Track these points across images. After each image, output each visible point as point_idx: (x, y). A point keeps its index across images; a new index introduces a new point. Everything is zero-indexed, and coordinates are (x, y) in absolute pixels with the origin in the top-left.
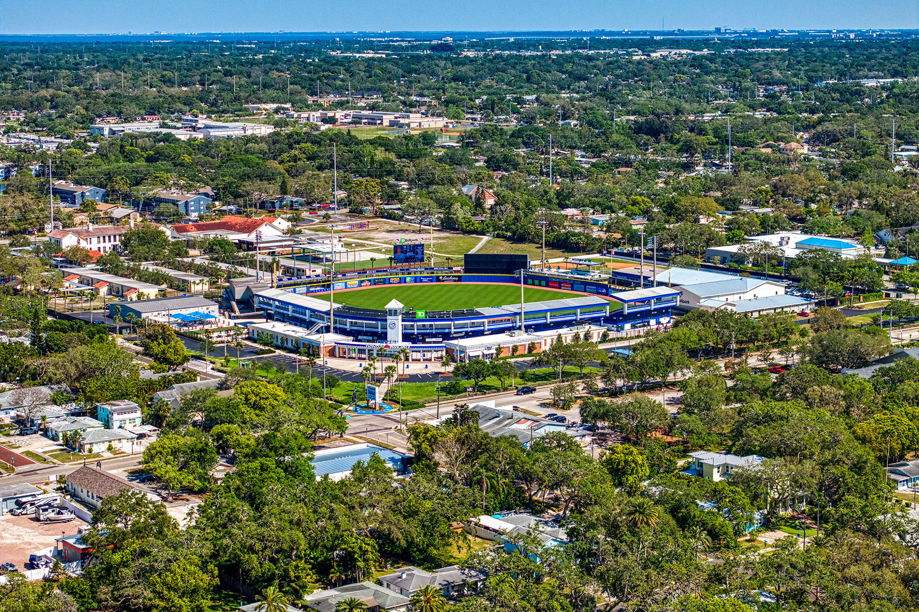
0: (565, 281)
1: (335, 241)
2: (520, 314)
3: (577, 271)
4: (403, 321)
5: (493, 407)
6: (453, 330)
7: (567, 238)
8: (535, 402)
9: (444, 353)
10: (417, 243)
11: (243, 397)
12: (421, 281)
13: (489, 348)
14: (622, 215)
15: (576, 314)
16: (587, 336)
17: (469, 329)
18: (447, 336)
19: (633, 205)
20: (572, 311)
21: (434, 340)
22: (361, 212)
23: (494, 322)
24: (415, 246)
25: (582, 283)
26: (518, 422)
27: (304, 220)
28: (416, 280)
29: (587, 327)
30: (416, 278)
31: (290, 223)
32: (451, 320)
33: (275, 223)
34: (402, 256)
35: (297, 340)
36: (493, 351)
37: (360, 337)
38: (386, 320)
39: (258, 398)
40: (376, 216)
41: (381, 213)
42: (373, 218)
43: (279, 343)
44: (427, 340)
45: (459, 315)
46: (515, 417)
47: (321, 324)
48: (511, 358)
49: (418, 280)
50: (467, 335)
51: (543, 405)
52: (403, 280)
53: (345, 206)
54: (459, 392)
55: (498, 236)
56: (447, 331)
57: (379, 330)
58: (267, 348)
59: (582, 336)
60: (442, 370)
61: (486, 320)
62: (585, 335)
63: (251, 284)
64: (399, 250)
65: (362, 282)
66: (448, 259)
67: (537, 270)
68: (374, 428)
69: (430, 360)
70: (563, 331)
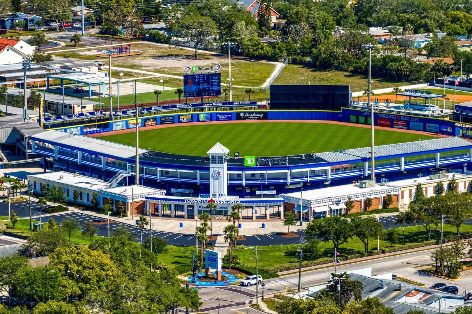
0: (399, 118)
1: (95, 69)
2: (369, 159)
3: (412, 106)
4: (228, 169)
5: (370, 276)
6: (289, 181)
7: (385, 64)
8: (411, 269)
9: (282, 209)
10: (212, 71)
11: (62, 267)
12: (218, 119)
13: (337, 203)
14: (441, 35)
15: (435, 160)
16: (452, 186)
17: (309, 179)
18: (281, 188)
19: (452, 22)
20: (431, 156)
21: (266, 192)
22: (115, 33)
23: (338, 170)
24: (210, 76)
25: (421, 120)
26: (408, 295)
27: (48, 43)
28: (211, 117)
29: (451, 175)
30: (211, 115)
31: (34, 48)
32: (288, 168)
33: (17, 46)
34: (194, 88)
35: (96, 194)
36: (342, 206)
37: (173, 190)
38: (208, 169)
39: (81, 268)
40: (135, 37)
41: (142, 34)
42: (131, 40)
43: (71, 197)
44: (258, 193)
45: (297, 161)
46: (403, 288)
47: (124, 174)
48: (363, 214)
49: (214, 117)
50: (306, 187)
51: (422, 273)
52: (195, 118)
53: (92, 25)
54: (316, 257)
55: (294, 62)
56: (282, 181)
57: (198, 181)
58: (57, 205)
59: (445, 186)
60: (285, 229)
61: (329, 168)
62: (449, 186)
63: (18, 125)
64: (190, 81)
65: (146, 120)
66: (248, 91)
67: (361, 104)
68: (223, 303)
69: (264, 217)
70: (422, 180)
